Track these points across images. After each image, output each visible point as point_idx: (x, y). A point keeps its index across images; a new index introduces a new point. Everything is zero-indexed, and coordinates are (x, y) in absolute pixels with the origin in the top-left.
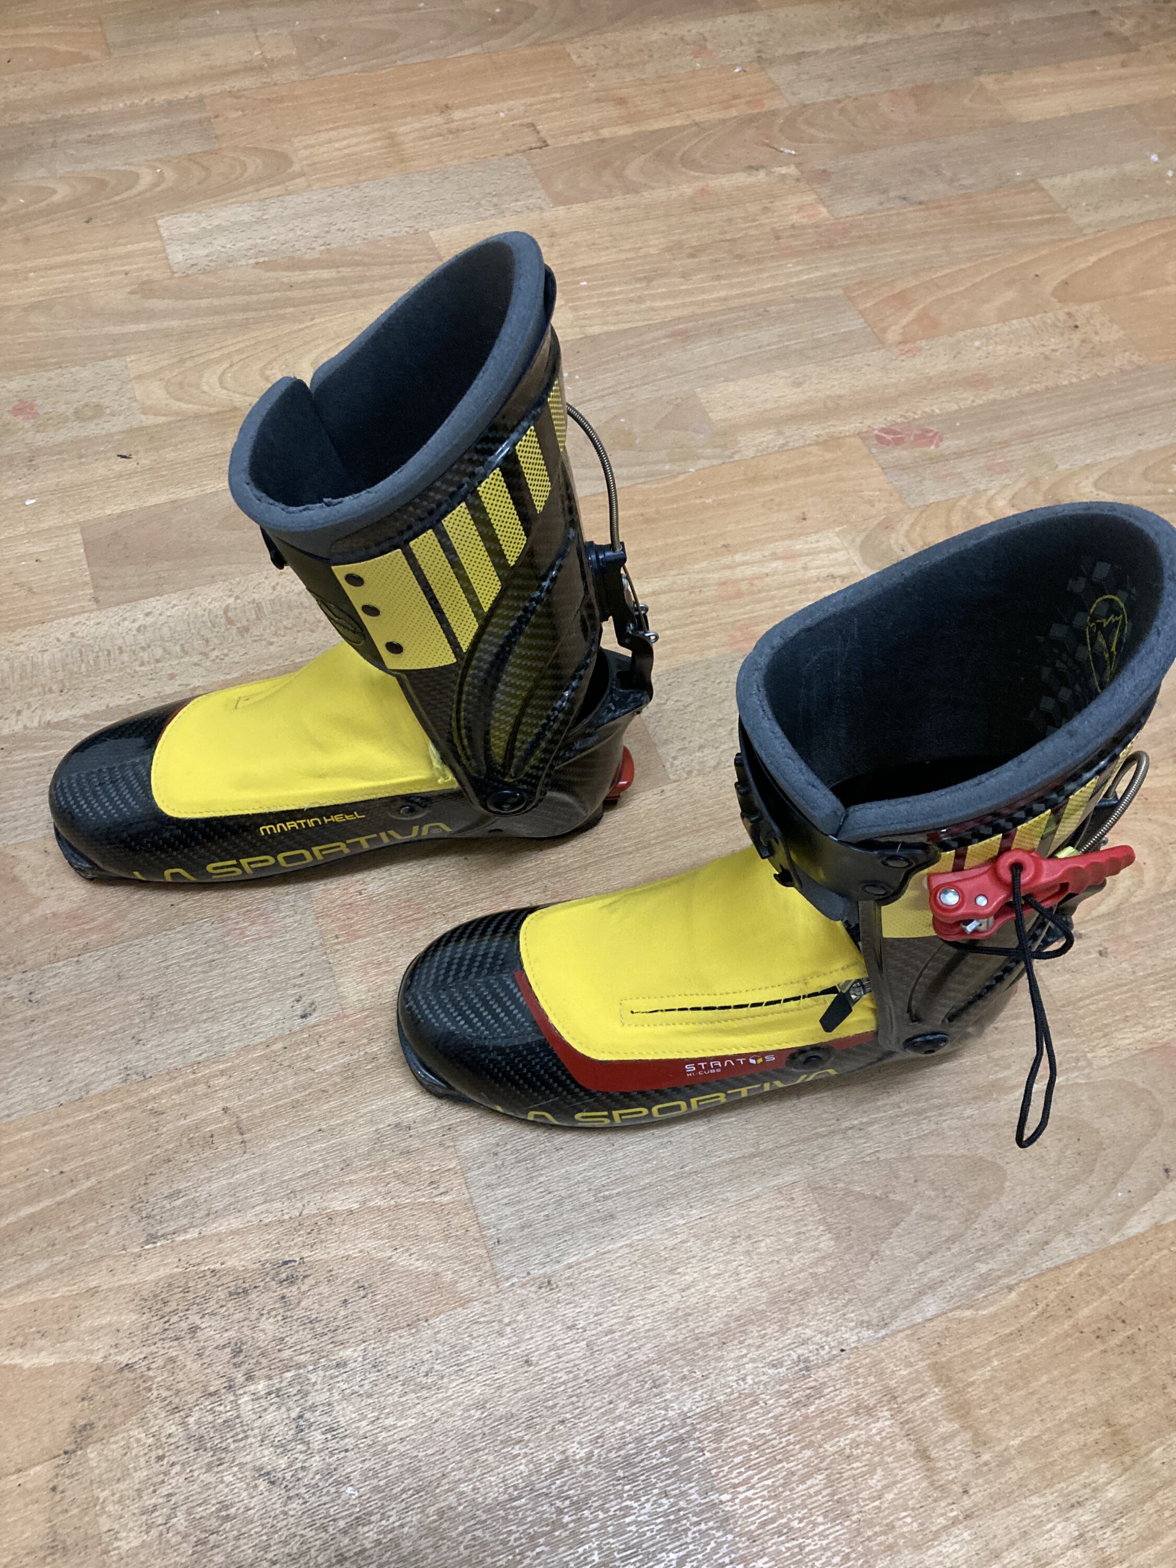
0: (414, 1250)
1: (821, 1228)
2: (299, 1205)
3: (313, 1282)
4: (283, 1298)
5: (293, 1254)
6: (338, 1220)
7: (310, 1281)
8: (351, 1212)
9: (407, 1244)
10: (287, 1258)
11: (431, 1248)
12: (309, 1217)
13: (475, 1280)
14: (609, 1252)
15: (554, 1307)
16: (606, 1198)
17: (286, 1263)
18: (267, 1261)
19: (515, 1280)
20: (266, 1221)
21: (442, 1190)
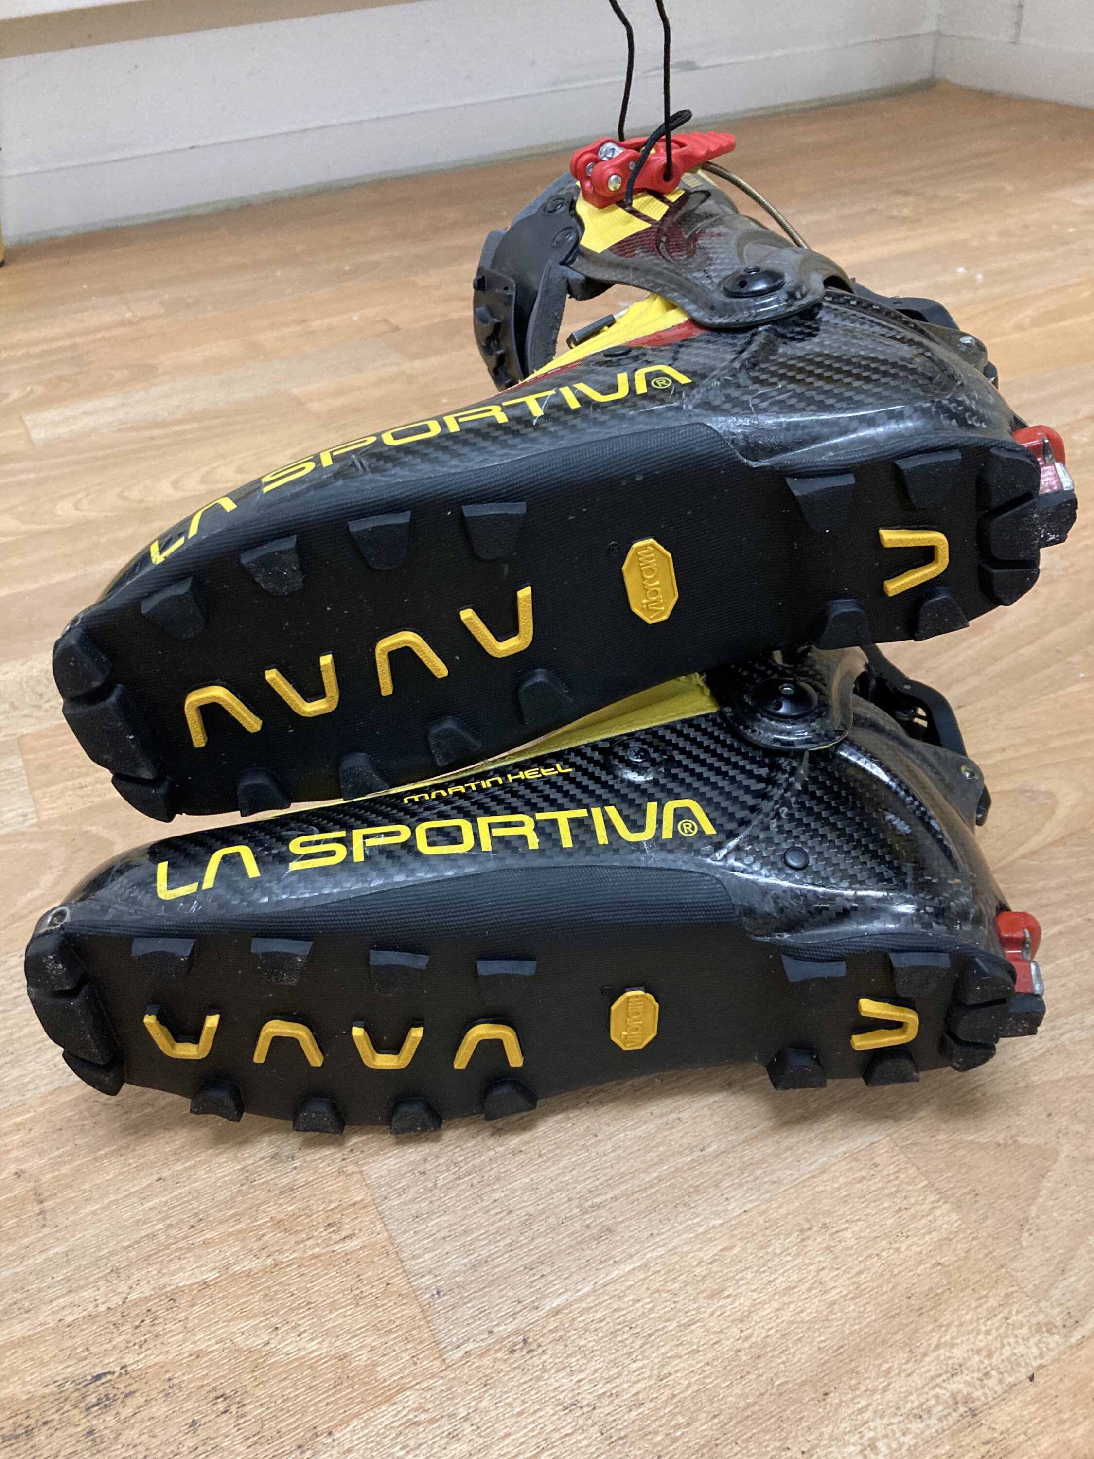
0: (305, 1325)
1: (932, 1198)
2: (123, 1288)
3: (142, 1400)
4: (91, 1432)
5: (111, 1363)
6: (184, 1301)
7: (138, 1400)
8: (205, 1284)
9: (294, 1318)
10: (99, 1370)
11: (333, 1319)
12: (136, 1304)
13: (406, 1357)
14: (614, 1281)
15: (539, 1378)
16: (598, 1207)
17: (98, 1377)
18: (66, 1380)
19: (469, 1346)
20: (69, 1319)
21: (344, 1234)
